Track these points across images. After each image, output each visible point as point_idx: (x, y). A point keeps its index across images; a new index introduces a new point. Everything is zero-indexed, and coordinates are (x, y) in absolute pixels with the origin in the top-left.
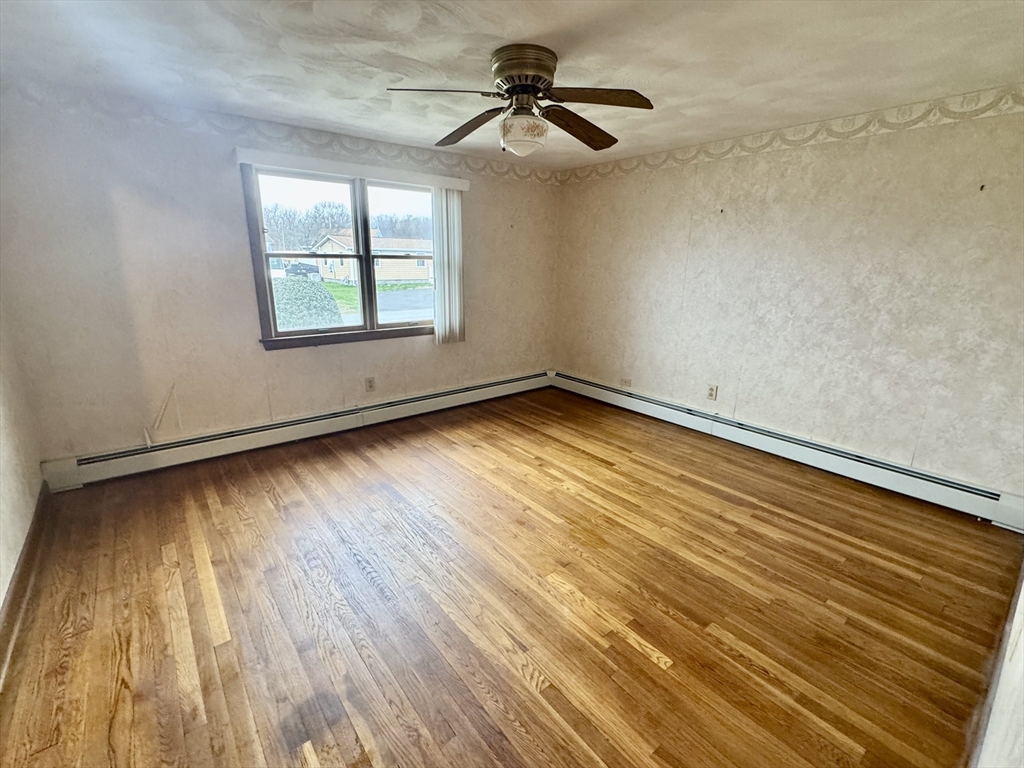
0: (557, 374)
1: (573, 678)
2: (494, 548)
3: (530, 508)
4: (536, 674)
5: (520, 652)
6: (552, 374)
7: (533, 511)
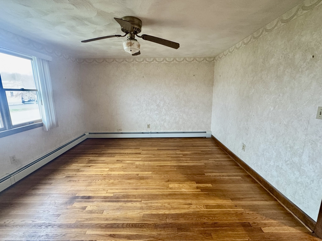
0: (89, 133)
1: (206, 201)
2: (147, 189)
3: (138, 174)
4: (201, 206)
5: (191, 205)
6: (87, 134)
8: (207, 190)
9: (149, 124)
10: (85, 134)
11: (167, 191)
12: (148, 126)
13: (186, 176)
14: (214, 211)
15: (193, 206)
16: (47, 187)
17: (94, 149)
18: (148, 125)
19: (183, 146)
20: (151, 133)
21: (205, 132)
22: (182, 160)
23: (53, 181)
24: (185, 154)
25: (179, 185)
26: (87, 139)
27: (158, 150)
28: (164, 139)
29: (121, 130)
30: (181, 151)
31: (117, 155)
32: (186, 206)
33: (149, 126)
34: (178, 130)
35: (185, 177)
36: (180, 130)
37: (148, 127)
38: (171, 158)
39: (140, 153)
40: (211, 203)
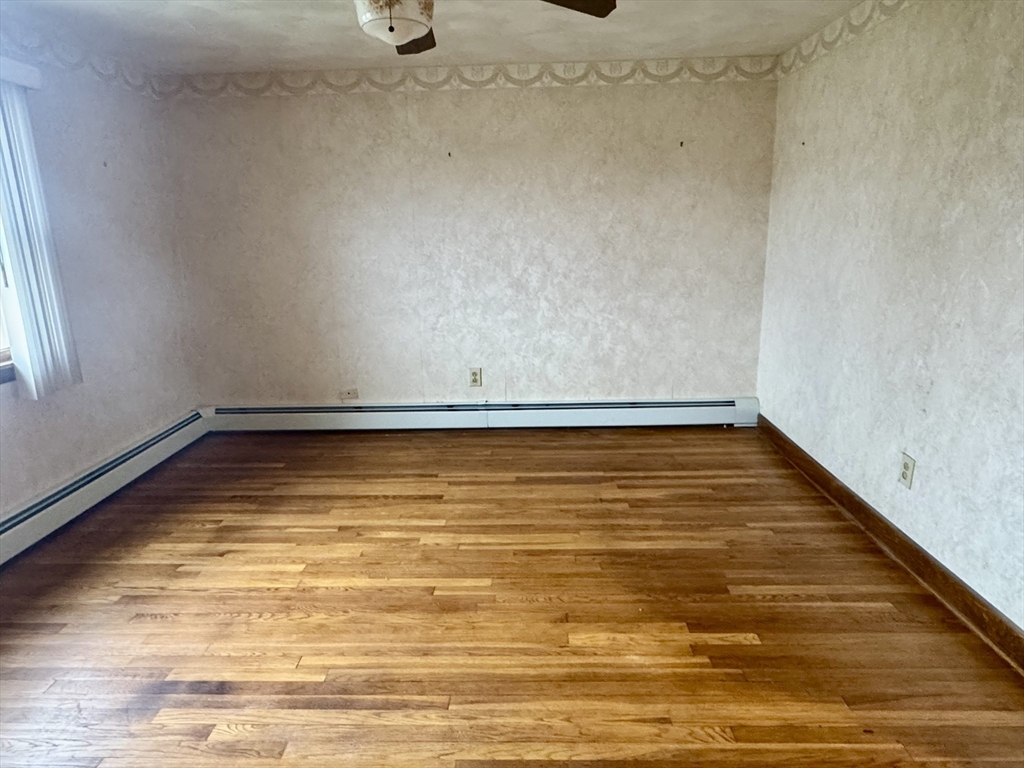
0: (218, 411)
1: (732, 707)
2: (470, 654)
3: (434, 588)
4: (710, 731)
5: (667, 726)
6: (208, 413)
7: (441, 589)
8: (738, 658)
9: (476, 366)
10: (198, 416)
11: (557, 665)
12: (476, 378)
13: (644, 597)
14: (768, 751)
15: (675, 731)
16: (44, 640)
17: (239, 478)
18: (474, 374)
19: (629, 466)
20: (488, 407)
21: (731, 403)
22: (628, 528)
23: (68, 618)
24: (641, 500)
25: (612, 635)
26: (210, 434)
27: (519, 481)
28: (543, 435)
29: (354, 394)
30: (620, 487)
31: (340, 503)
32: (647, 730)
33: (478, 377)
34: (609, 394)
35: (640, 601)
36: (619, 391)
37: (475, 381)
38: (578, 516)
39: (441, 497)
40: (754, 719)
